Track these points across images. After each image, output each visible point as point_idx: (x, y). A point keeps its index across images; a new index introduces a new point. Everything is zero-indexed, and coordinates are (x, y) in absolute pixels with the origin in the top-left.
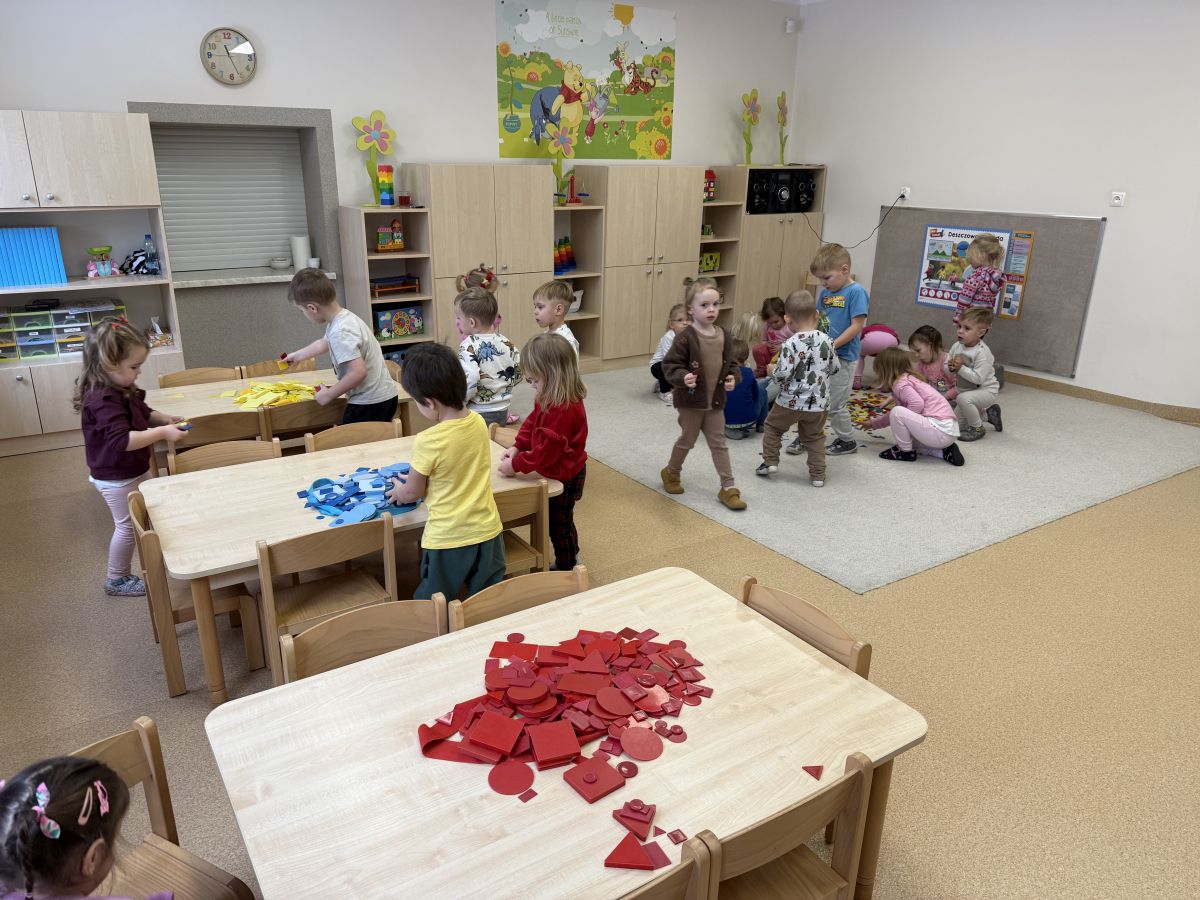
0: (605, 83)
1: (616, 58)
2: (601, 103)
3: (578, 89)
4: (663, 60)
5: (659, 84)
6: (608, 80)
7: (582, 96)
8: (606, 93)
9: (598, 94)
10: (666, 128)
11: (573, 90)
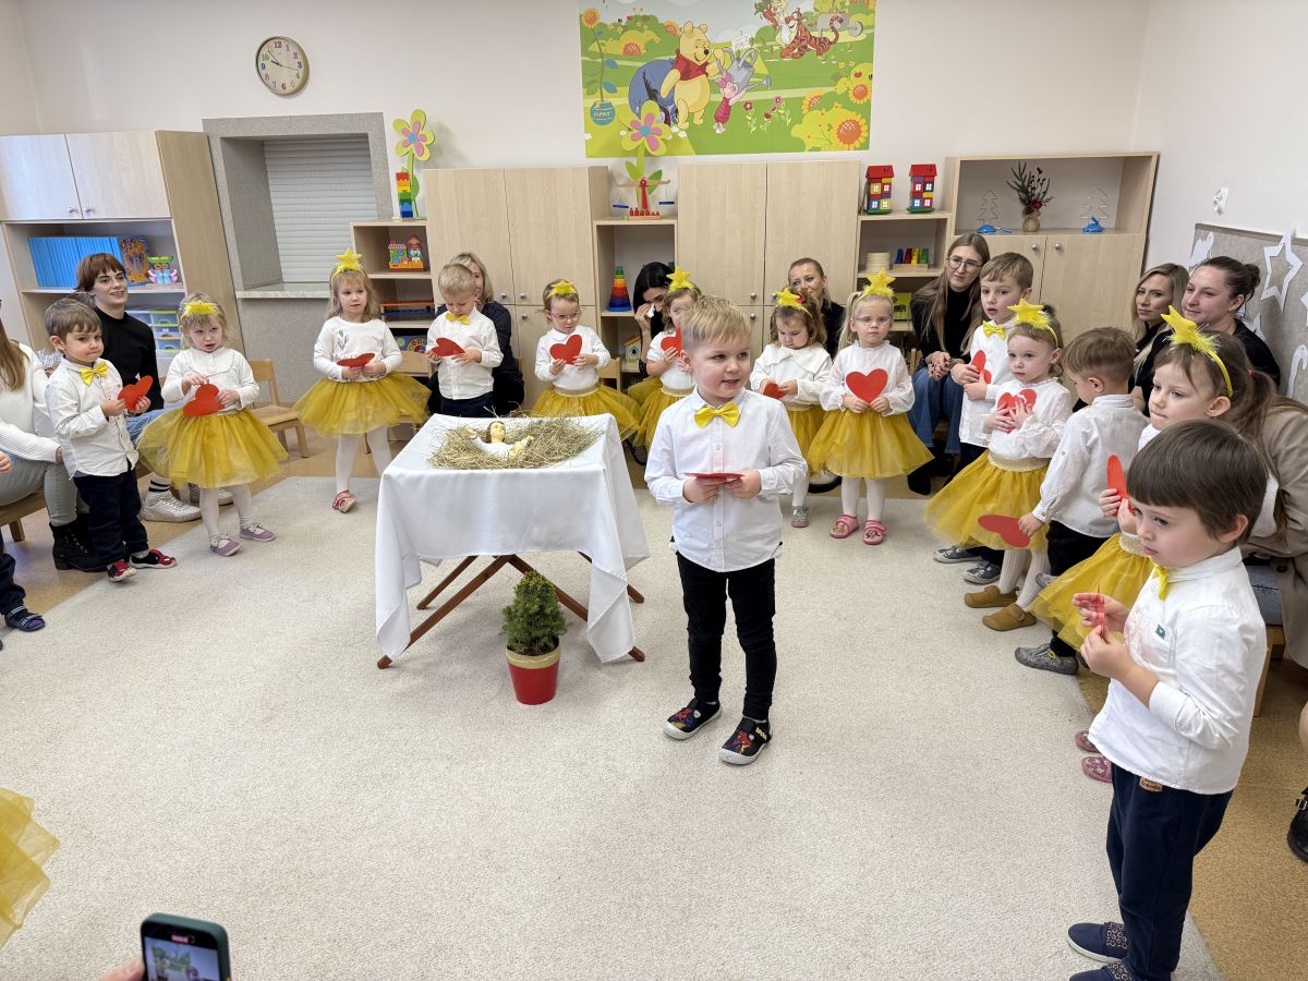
0: (747, 46)
1: (766, 9)
2: (740, 75)
3: (702, 59)
5: (846, 37)
6: (752, 41)
7: (708, 69)
8: (749, 60)
9: (735, 63)
10: (858, 102)
11: (695, 61)
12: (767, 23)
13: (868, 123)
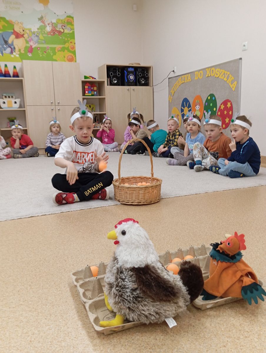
0: (37, 30)
1: (41, 19)
2: (35, 39)
3: (22, 33)
4: (67, 21)
5: (66, 31)
6: (38, 29)
7: (25, 36)
8: (37, 35)
9: (33, 35)
10: (72, 50)
11: (20, 33)
12: (42, 24)
13: (75, 56)
